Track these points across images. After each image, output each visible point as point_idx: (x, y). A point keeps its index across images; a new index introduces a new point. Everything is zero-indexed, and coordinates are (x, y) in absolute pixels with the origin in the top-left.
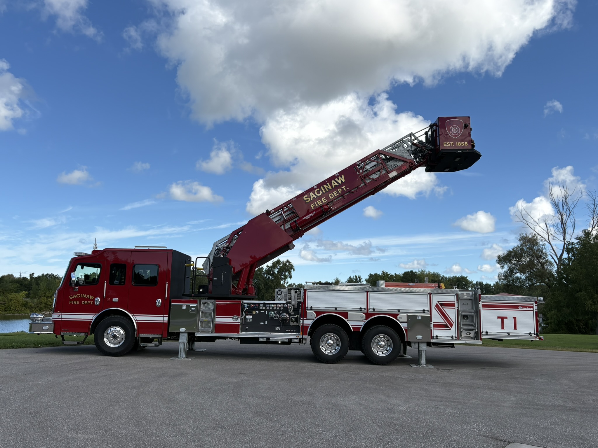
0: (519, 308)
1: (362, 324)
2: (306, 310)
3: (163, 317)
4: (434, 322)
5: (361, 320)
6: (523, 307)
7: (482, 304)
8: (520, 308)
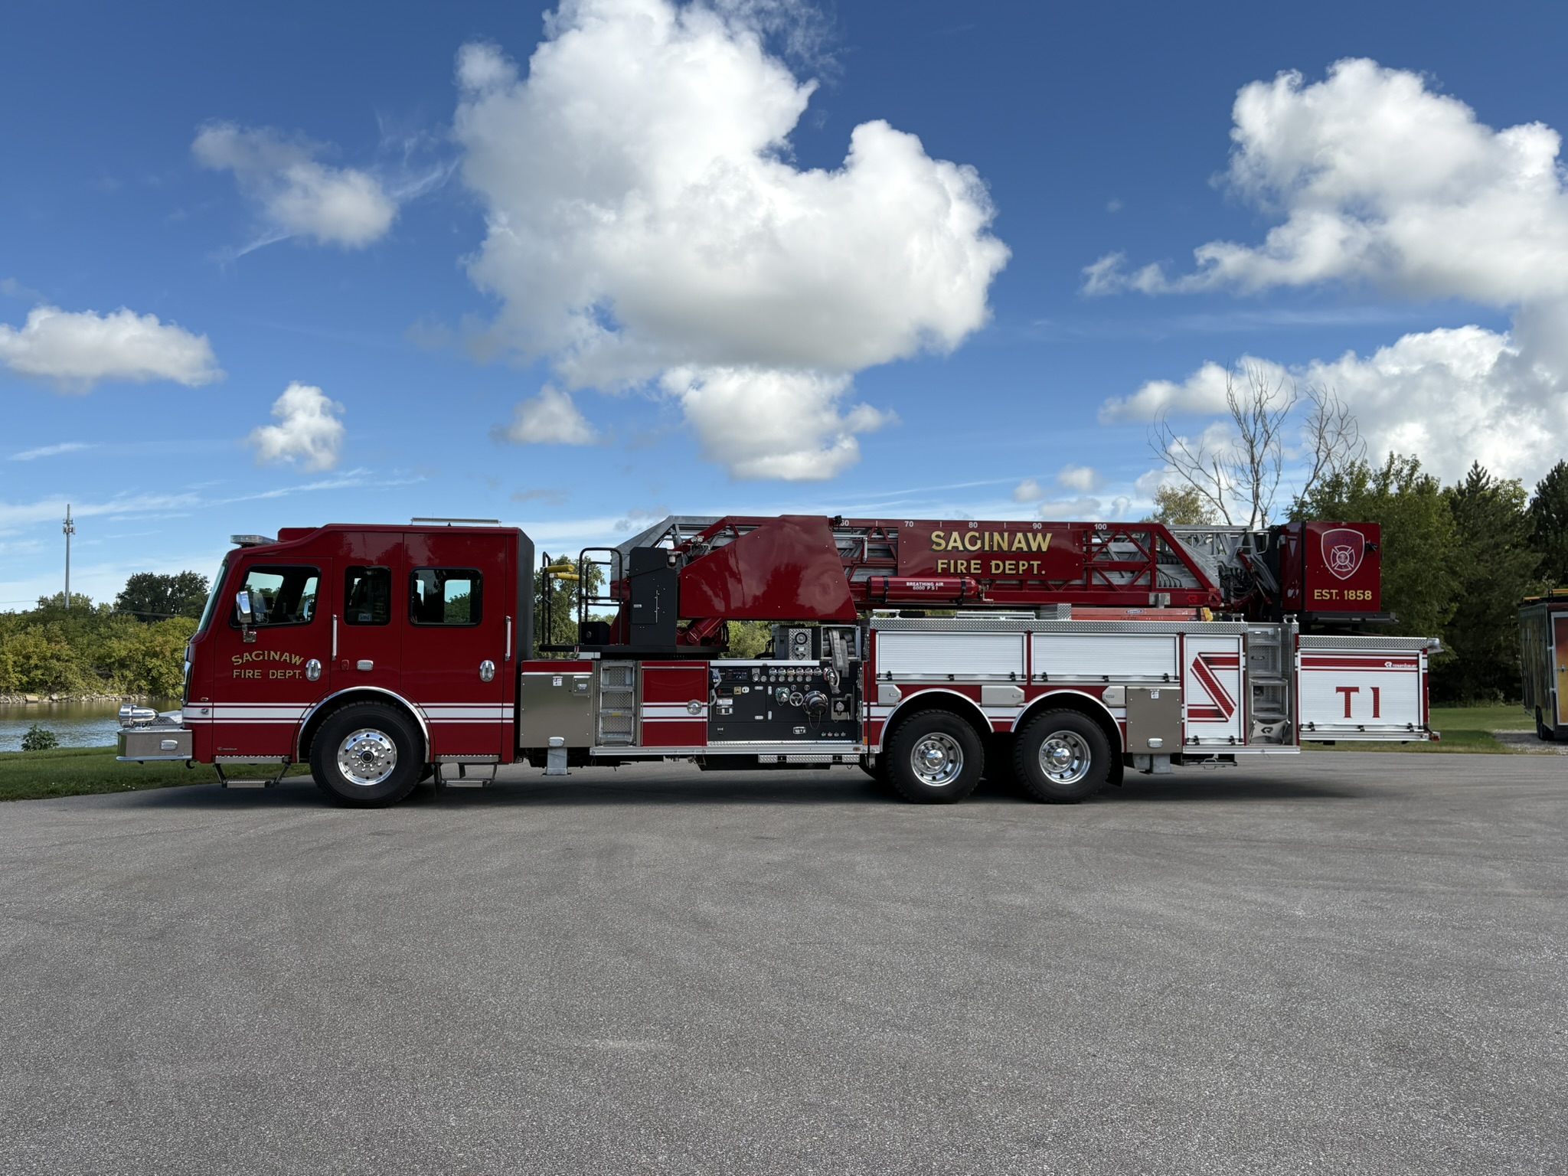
0: (1386, 664)
1: (1017, 713)
2: (877, 683)
3: (501, 709)
4: (1190, 703)
5: (1014, 703)
6: (1394, 662)
7: (1302, 659)
8: (1389, 665)
